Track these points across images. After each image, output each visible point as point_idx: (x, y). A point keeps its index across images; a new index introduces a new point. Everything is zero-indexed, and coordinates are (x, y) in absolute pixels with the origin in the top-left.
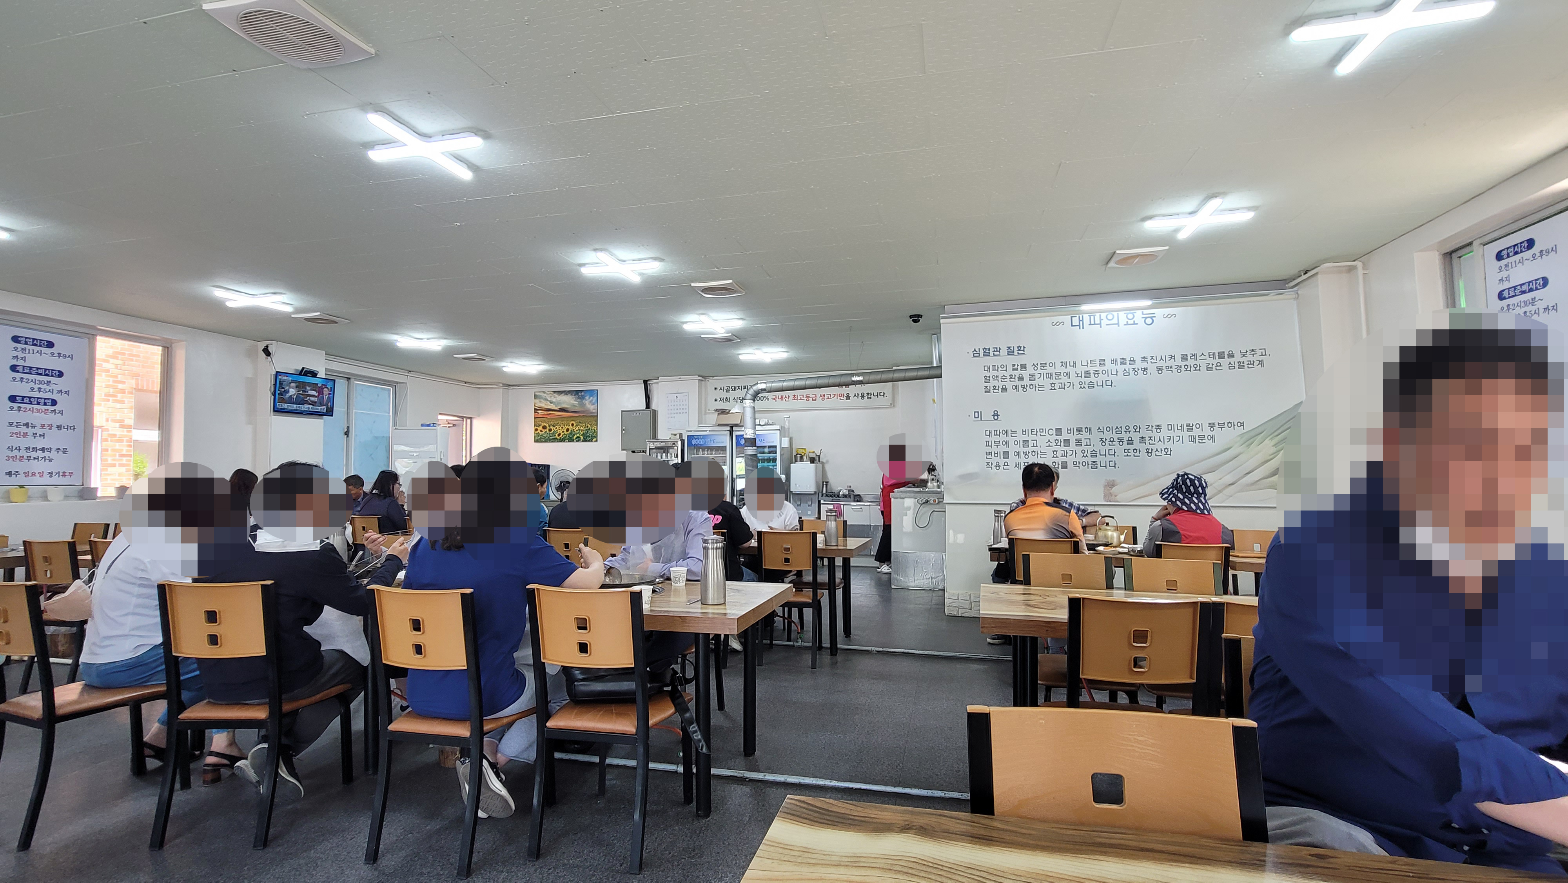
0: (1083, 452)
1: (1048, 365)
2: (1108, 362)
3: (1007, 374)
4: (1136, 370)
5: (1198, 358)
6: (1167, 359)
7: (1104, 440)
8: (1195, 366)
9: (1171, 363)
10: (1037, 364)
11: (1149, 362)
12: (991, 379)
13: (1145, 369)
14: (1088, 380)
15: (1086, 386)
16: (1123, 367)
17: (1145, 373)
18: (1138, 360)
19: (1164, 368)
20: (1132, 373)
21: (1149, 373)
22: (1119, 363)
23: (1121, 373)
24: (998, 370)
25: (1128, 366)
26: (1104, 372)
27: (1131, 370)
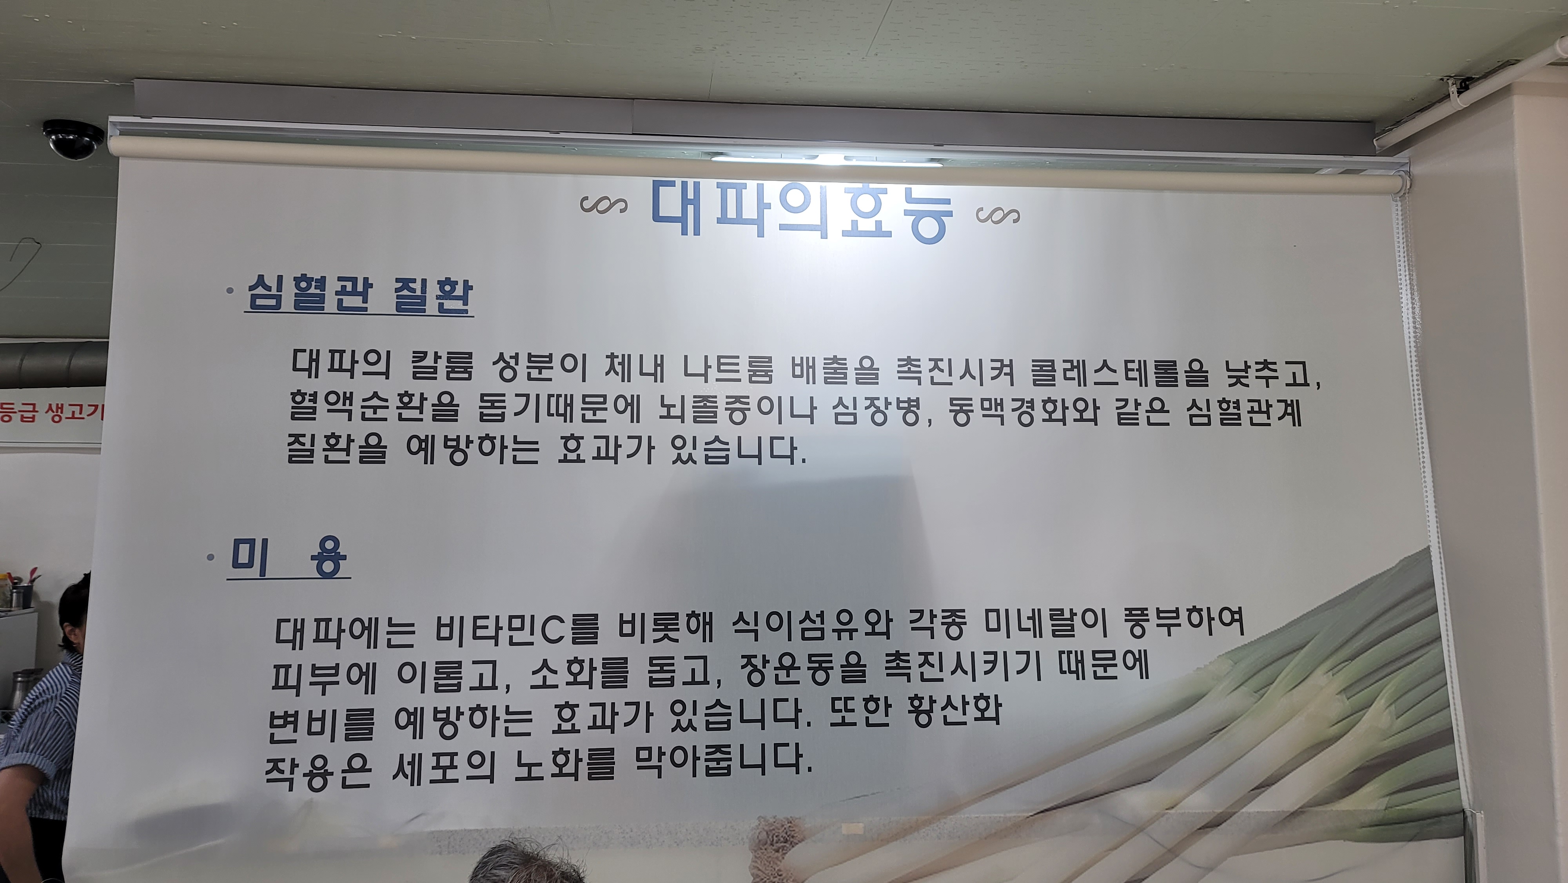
0: (678, 708)
1: (556, 362)
2: (781, 369)
3: (390, 389)
4: (881, 404)
5: (1091, 377)
6: (988, 373)
7: (758, 662)
8: (1081, 405)
9: (998, 389)
10: (516, 357)
11: (925, 376)
12: (321, 405)
13: (911, 406)
14: (705, 432)
15: (699, 455)
16: (836, 391)
17: (911, 418)
18: (888, 370)
19: (976, 405)
20: (864, 415)
21: (923, 421)
22: (820, 374)
23: (825, 414)
24: (351, 371)
25: (851, 391)
26: (765, 405)
27: (862, 403)
